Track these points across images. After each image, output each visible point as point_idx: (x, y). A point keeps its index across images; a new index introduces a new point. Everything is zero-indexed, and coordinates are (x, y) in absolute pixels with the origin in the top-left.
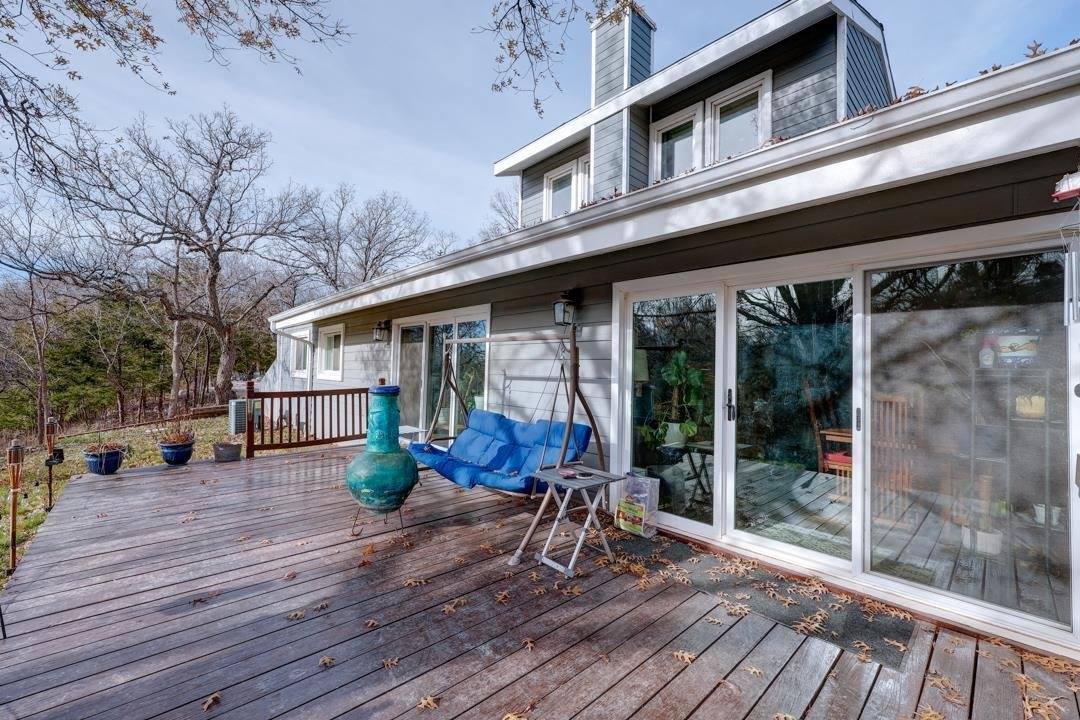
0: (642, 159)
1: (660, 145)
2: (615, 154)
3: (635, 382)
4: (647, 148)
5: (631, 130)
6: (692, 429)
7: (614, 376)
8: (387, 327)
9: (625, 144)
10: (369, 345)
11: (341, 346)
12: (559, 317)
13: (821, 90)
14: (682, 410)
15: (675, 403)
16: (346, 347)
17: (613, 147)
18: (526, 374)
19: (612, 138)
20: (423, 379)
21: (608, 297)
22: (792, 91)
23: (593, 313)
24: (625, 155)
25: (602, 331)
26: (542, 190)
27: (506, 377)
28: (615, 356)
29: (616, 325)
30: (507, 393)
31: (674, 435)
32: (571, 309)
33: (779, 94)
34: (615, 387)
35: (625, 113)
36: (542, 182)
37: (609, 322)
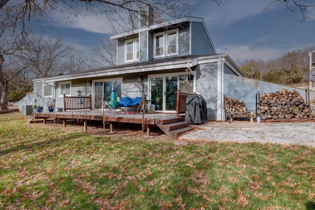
0: (151, 42)
1: (156, 39)
2: (145, 41)
3: (151, 91)
4: (153, 40)
5: (149, 36)
6: (160, 98)
7: (148, 90)
8: (91, 82)
9: (148, 39)
10: (83, 87)
11: (71, 88)
12: (139, 80)
13: (187, 35)
14: (159, 96)
15: (158, 94)
16: (73, 88)
17: (144, 40)
18: (131, 91)
19: (144, 37)
20: (103, 94)
21: (147, 77)
22: (182, 34)
23: (145, 80)
24: (148, 42)
25: (146, 83)
26: (124, 45)
27: (127, 92)
28: (148, 87)
29: (148, 82)
30: (127, 95)
31: (158, 100)
32: (141, 79)
33: (180, 34)
34: (148, 92)
35: (148, 32)
36: (124, 43)
37: (147, 81)
